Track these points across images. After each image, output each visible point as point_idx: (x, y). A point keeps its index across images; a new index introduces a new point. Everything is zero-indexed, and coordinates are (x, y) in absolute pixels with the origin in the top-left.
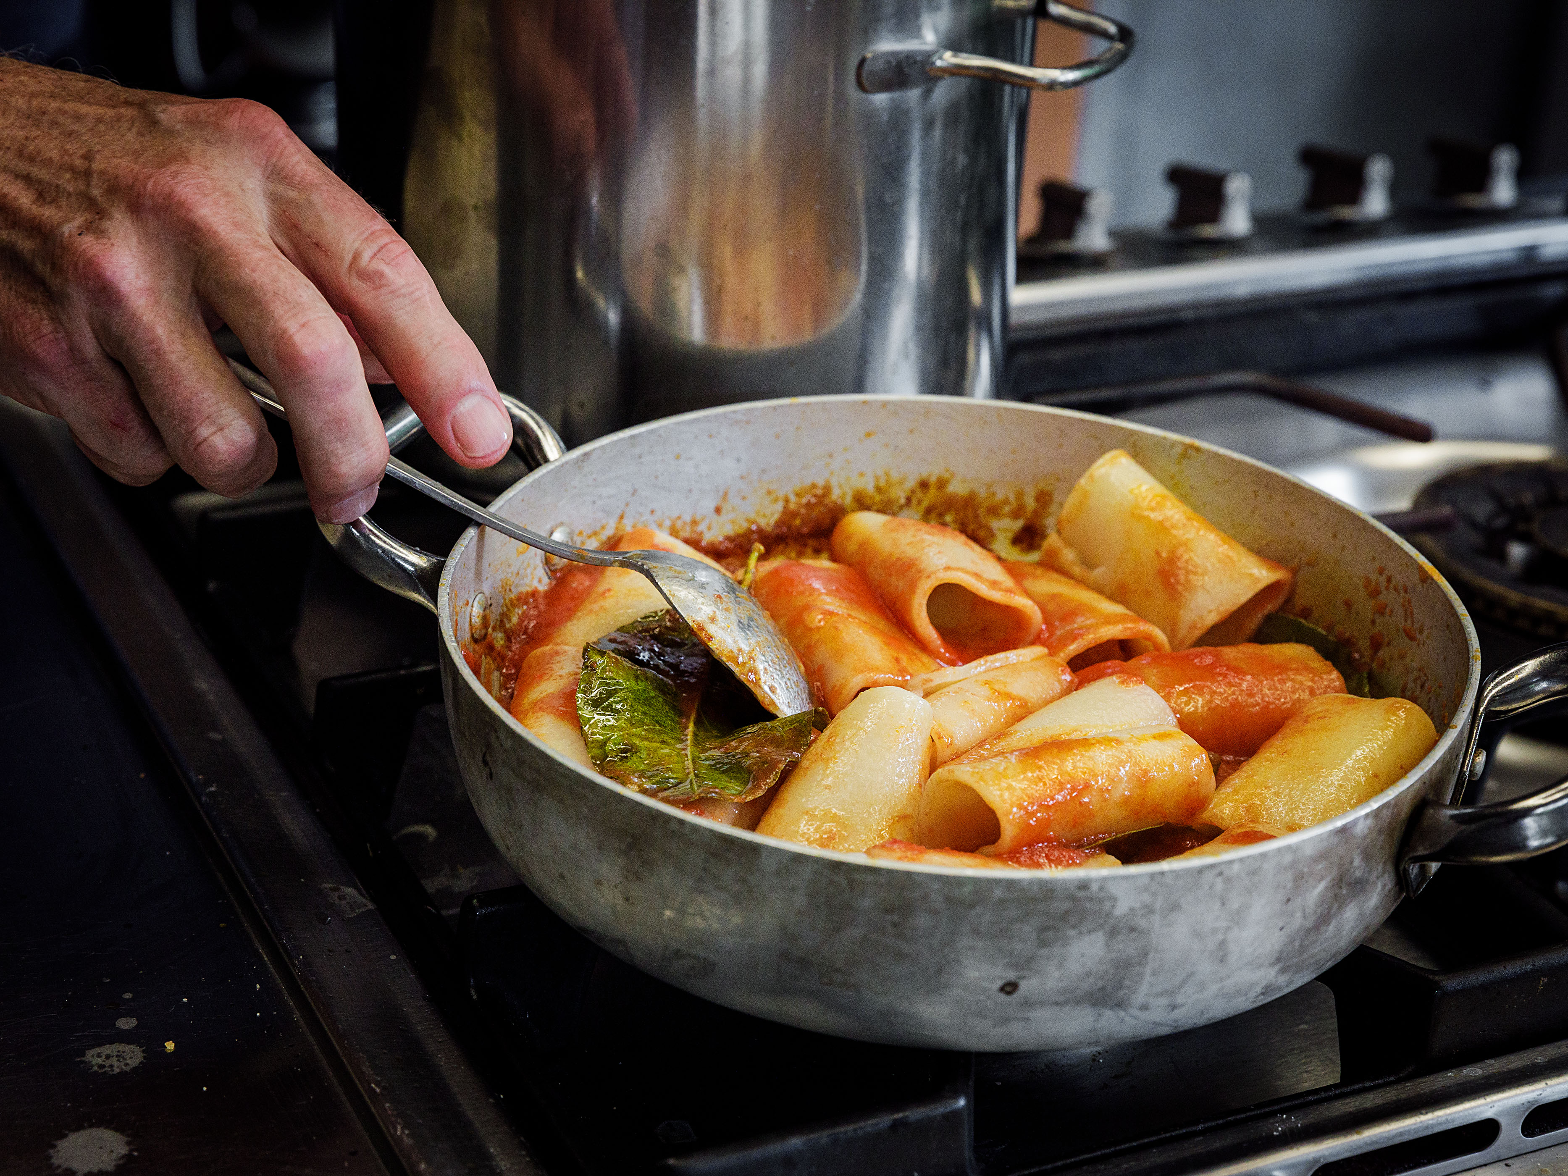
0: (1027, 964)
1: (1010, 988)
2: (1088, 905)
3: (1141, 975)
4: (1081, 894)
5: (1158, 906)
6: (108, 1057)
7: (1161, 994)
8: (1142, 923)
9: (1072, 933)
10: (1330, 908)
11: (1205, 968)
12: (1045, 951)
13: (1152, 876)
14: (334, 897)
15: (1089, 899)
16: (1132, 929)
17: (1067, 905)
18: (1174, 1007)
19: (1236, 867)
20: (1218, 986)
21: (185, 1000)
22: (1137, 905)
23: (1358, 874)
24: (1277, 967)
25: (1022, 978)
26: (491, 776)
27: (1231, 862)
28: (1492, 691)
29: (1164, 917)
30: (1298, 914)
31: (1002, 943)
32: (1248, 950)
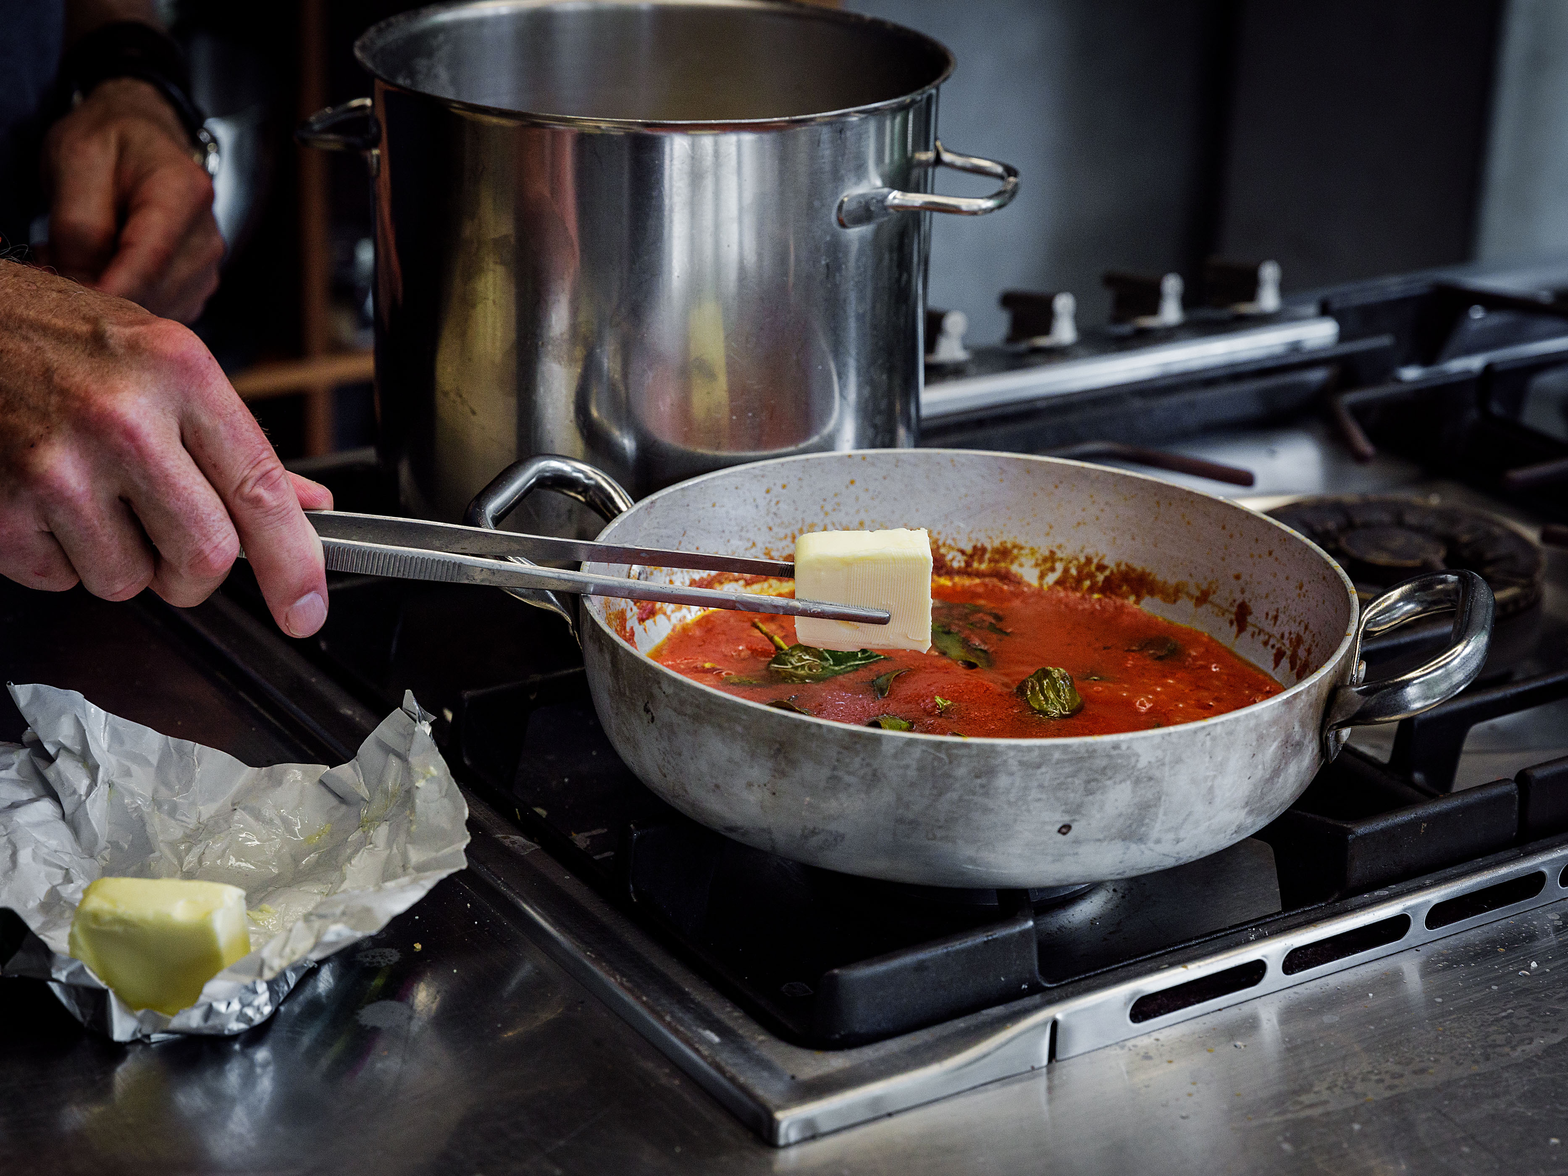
0: (1077, 809)
1: (1065, 829)
2: (1119, 761)
3: (1156, 814)
4: (1114, 753)
5: (1167, 760)
6: (374, 957)
7: (1169, 830)
8: (1157, 773)
9: (1109, 783)
10: (1280, 763)
11: (1199, 808)
12: (1090, 798)
13: (1163, 737)
14: (507, 842)
15: (1120, 756)
16: (1150, 779)
17: (1104, 762)
18: (1178, 841)
19: (1219, 728)
20: (1207, 824)
21: (417, 917)
22: (1153, 760)
23: (1297, 738)
24: (1246, 810)
25: (1074, 820)
26: (653, 719)
27: (1216, 724)
28: (1367, 615)
29: (1172, 768)
30: (1260, 767)
31: (1060, 794)
32: (1228, 794)
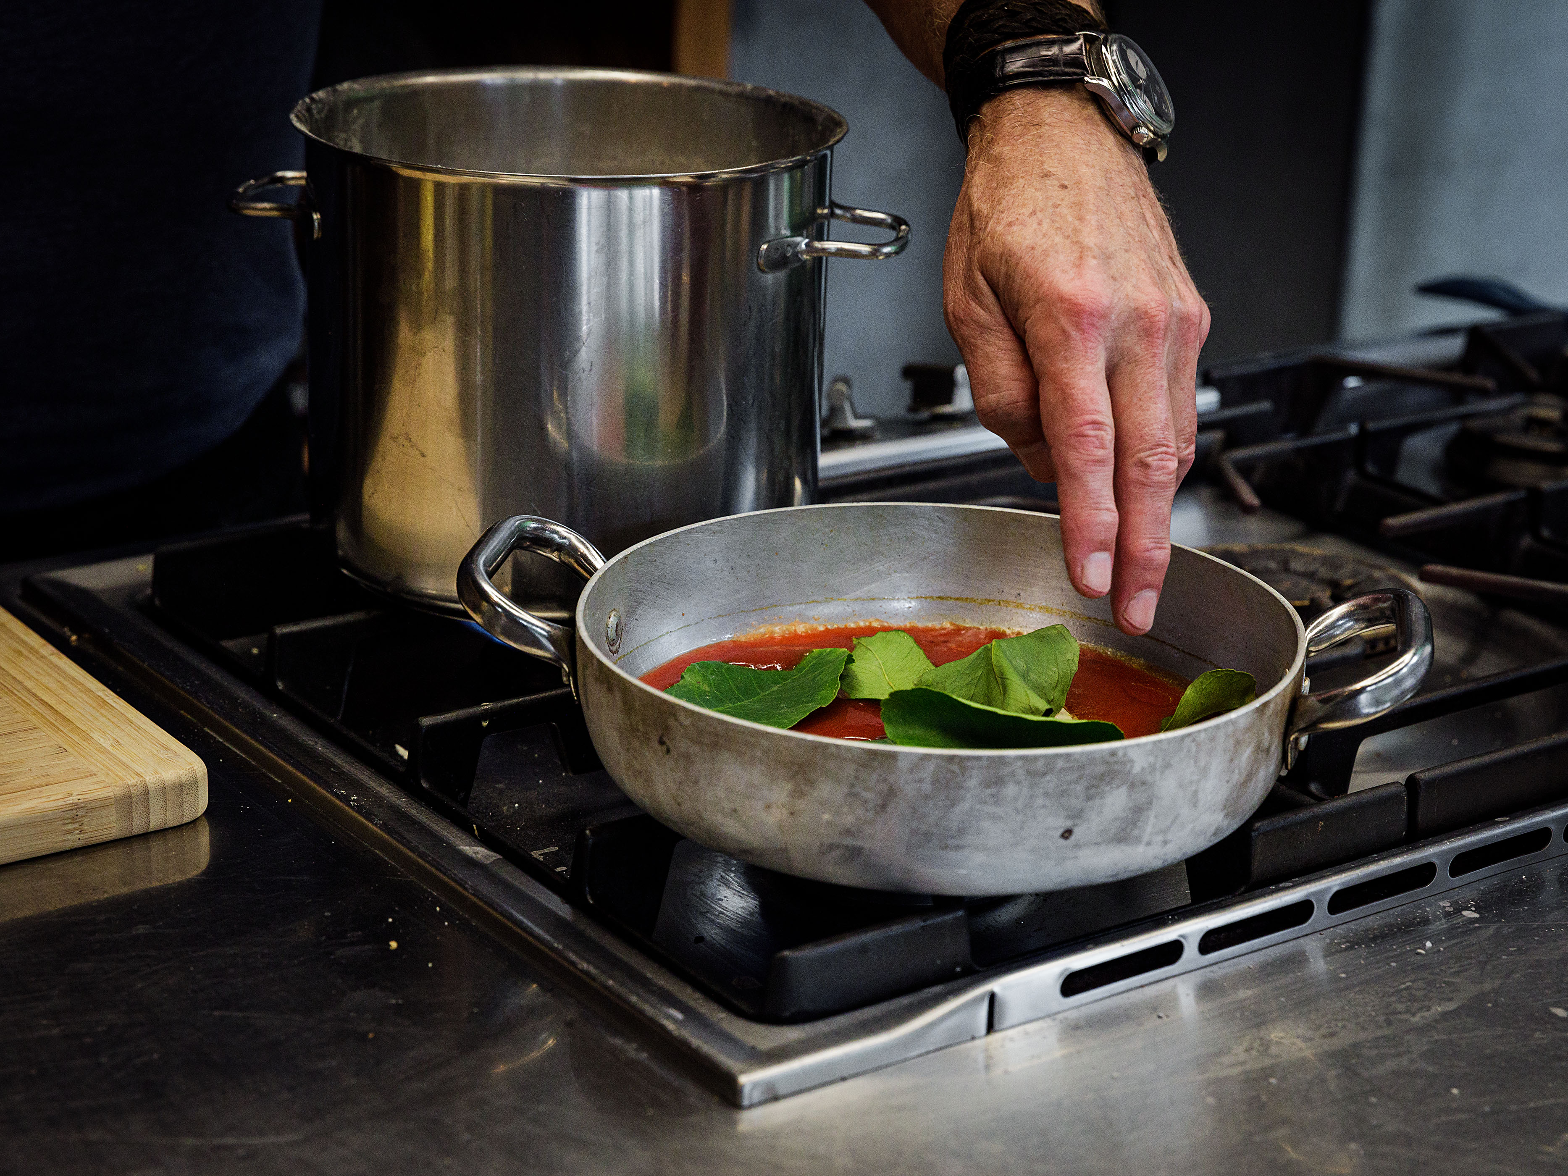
0: (1077, 815)
1: (1067, 834)
2: (1116, 767)
3: (1148, 817)
4: (1112, 759)
5: (1158, 765)
7: (1158, 833)
8: (1149, 778)
9: (1107, 788)
10: (1252, 769)
11: (1185, 811)
12: (1090, 803)
13: (1155, 743)
15: (1117, 763)
16: (1144, 783)
17: (1103, 769)
18: (1166, 843)
19: (1203, 735)
20: (1191, 826)
22: (1146, 766)
23: (1266, 744)
24: (1223, 812)
25: (1075, 825)
26: (668, 751)
27: (1200, 731)
28: (1314, 631)
29: (1162, 773)
30: (1237, 771)
31: (1063, 800)
32: (1209, 798)
